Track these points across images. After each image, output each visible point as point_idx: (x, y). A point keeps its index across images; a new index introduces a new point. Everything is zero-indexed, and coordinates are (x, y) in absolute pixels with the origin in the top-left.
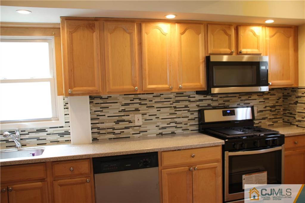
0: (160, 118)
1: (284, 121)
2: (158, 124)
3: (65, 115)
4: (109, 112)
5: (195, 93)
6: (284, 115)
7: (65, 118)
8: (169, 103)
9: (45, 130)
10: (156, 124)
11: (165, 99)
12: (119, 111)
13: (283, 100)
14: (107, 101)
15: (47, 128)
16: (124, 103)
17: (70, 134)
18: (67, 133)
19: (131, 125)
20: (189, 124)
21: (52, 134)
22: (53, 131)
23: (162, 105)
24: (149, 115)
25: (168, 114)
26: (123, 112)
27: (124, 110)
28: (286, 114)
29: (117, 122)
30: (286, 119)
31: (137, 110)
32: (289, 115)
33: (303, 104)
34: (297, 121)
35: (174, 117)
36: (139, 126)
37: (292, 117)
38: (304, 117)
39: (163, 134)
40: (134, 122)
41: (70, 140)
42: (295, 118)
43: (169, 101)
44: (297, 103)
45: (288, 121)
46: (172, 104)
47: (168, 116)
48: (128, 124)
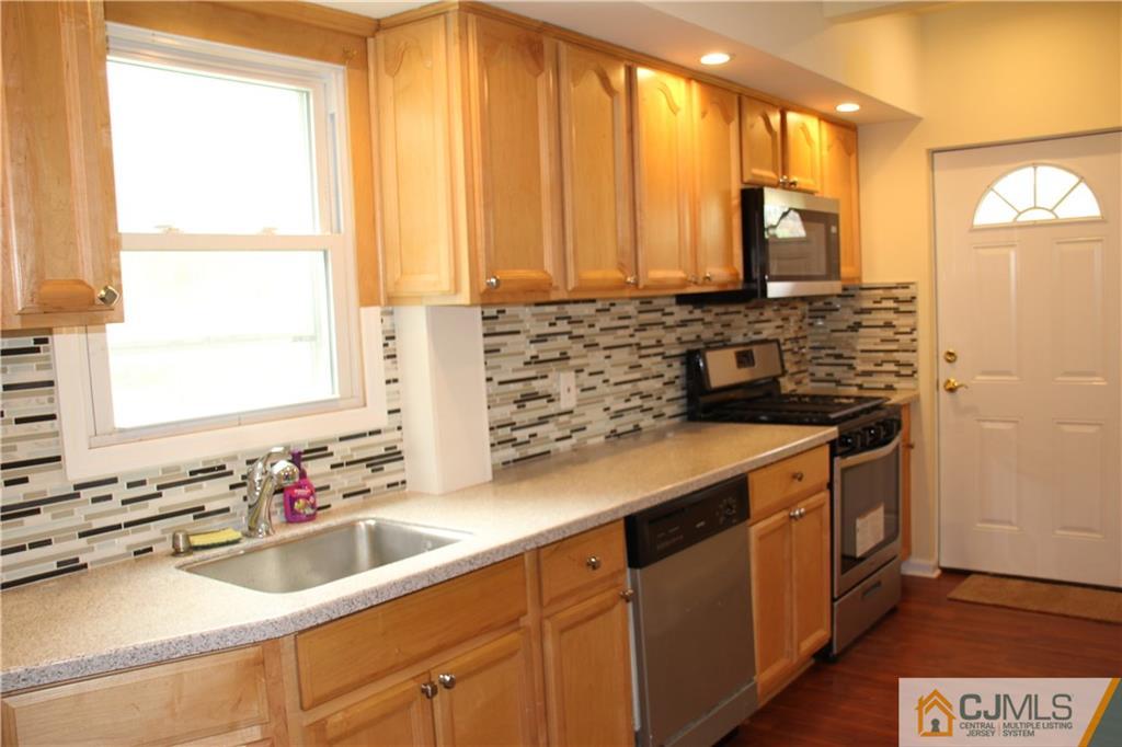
0: (612, 381)
1: (813, 378)
2: (608, 402)
3: (388, 382)
4: (499, 367)
5: (674, 300)
6: (815, 361)
7: (388, 394)
8: (628, 332)
9: (325, 449)
10: (603, 401)
11: (620, 318)
12: (526, 363)
13: (811, 321)
14: (494, 329)
15: (332, 441)
16: (534, 332)
17: (402, 458)
18: (394, 455)
19: (552, 409)
20: (665, 397)
21: (348, 464)
22: (353, 449)
23: (615, 338)
24: (591, 374)
25: (626, 368)
26: (533, 366)
27: (535, 360)
28: (821, 358)
29: (520, 403)
30: (821, 372)
31: (564, 357)
32: (832, 360)
33: (878, 330)
34: (857, 375)
35: (637, 375)
36: (571, 412)
37: (843, 365)
38: (884, 362)
39: (619, 435)
40: (559, 399)
41: (404, 482)
42: (851, 367)
43: (627, 327)
44: (857, 326)
45: (829, 378)
46: (632, 336)
47: (626, 373)
48: (546, 407)
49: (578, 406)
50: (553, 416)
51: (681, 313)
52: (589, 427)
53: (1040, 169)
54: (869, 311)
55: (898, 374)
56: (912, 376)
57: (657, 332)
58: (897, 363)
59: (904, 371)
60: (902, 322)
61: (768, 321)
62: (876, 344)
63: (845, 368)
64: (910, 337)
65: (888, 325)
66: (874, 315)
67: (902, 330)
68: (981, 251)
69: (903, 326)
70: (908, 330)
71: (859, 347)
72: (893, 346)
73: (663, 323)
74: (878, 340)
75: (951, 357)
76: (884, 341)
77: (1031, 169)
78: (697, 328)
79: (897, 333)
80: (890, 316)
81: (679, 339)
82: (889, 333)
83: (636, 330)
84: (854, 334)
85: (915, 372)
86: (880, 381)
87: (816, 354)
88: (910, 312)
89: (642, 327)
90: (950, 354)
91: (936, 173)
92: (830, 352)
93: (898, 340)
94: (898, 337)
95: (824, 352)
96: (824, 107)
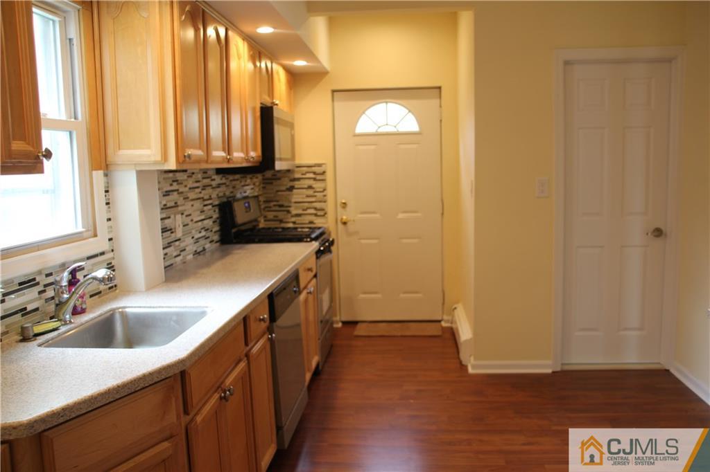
0: (194, 220)
1: (266, 219)
3: (107, 220)
5: (215, 172)
7: (107, 228)
8: (199, 190)
10: (192, 232)
11: (196, 182)
12: (162, 209)
13: (264, 186)
16: (165, 189)
19: (172, 237)
20: (213, 231)
23: (195, 194)
24: (186, 216)
25: (199, 212)
26: (165, 210)
27: (166, 207)
28: (270, 207)
30: (271, 215)
31: (176, 205)
32: (277, 208)
33: (304, 190)
34: (292, 216)
35: (203, 217)
36: (179, 240)
37: (284, 211)
38: (308, 208)
39: (199, 253)
40: (175, 231)
41: (116, 286)
42: (289, 212)
43: (198, 187)
44: (292, 188)
45: (276, 219)
46: (200, 193)
47: (199, 216)
48: (170, 236)
49: (183, 235)
50: (172, 242)
51: (218, 179)
52: (187, 249)
53: (389, 104)
54: (299, 179)
55: (316, 215)
56: (324, 216)
57: (209, 190)
58: (316, 209)
59: (319, 213)
60: (318, 185)
61: (247, 185)
62: (303, 198)
63: (285, 213)
64: (322, 194)
65: (310, 187)
66: (302, 182)
67: (318, 190)
68: (361, 147)
69: (319, 188)
70: (322, 190)
71: (293, 200)
72: (313, 199)
73: (211, 185)
74: (305, 196)
75: (344, 205)
76: (308, 196)
77: (385, 104)
78: (223, 188)
79: (315, 192)
80: (311, 182)
81: (218, 195)
82: (310, 192)
83: (203, 189)
84: (290, 193)
85: (326, 214)
86: (307, 219)
87: (267, 205)
88: (322, 180)
89: (204, 187)
90: (344, 203)
91: (336, 103)
92: (275, 203)
93: (315, 196)
94: (316, 194)
95: (272, 204)
96: (287, 62)
